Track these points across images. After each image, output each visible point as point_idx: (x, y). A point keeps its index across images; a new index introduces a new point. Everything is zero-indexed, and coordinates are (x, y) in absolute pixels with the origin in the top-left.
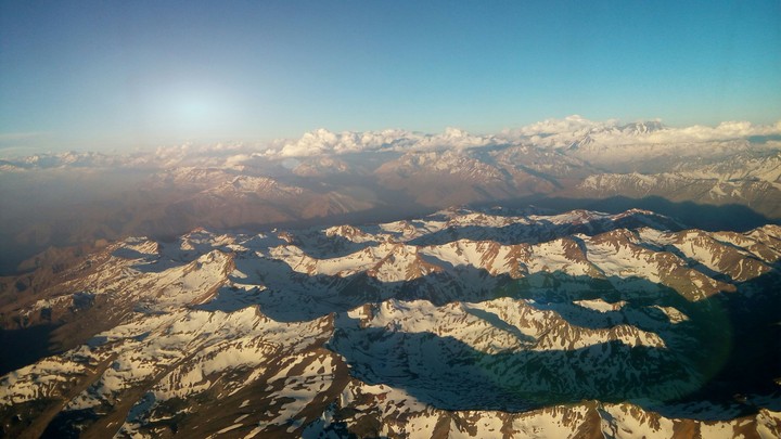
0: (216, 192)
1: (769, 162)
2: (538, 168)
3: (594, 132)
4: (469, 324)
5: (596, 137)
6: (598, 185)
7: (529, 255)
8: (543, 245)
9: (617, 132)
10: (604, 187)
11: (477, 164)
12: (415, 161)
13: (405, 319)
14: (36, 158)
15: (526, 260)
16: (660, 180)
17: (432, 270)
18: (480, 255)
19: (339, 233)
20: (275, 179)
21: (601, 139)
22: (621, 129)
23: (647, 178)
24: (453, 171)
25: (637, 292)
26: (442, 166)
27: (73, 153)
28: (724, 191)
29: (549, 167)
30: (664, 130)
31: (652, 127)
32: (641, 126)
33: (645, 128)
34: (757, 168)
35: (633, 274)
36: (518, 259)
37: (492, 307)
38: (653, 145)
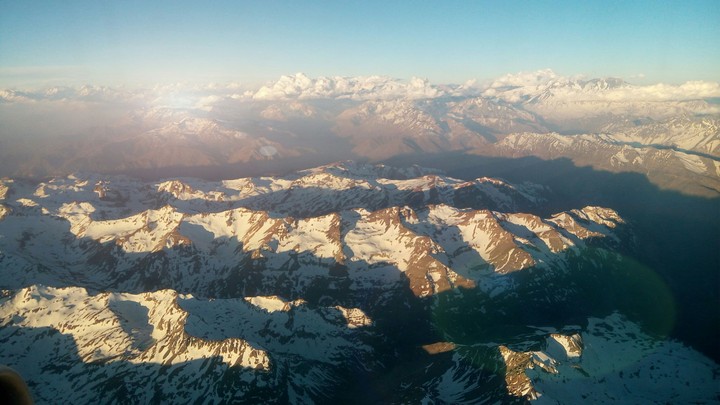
0: (162, 133)
1: (693, 128)
2: (483, 121)
3: (555, 87)
4: (98, 321)
5: (556, 92)
6: (516, 144)
7: (288, 230)
8: (313, 221)
9: (577, 87)
10: (521, 146)
11: (420, 116)
12: (372, 110)
13: (36, 311)
14: (56, 90)
15: (282, 237)
16: (575, 142)
17: (181, 242)
18: (250, 226)
19: (168, 189)
20: (219, 123)
21: (560, 94)
22: (583, 84)
23: (564, 139)
24: (396, 122)
25: (372, 281)
26: (390, 116)
27: (88, 87)
28: (627, 157)
29: (494, 121)
30: (628, 87)
31: (613, 84)
32: (602, 83)
33: (606, 84)
34: (680, 134)
35: (385, 258)
36: (274, 236)
37: (150, 299)
38: (610, 103)
